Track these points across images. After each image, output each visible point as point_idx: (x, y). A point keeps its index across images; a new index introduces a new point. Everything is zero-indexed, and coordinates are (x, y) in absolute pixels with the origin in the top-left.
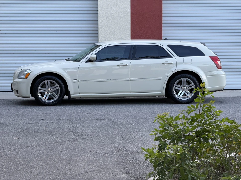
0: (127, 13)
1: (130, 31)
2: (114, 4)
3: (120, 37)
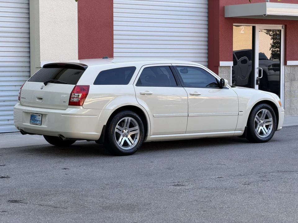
0: (74, 18)
1: (77, 44)
2: (59, 5)
3: (66, 52)
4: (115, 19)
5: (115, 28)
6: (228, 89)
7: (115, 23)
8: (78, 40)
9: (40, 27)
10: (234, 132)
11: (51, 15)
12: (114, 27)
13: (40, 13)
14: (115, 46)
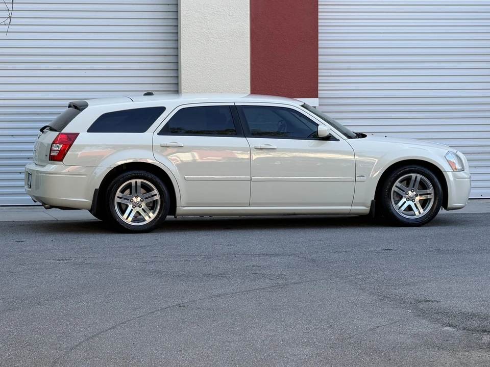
0: (243, 32)
1: (249, 71)
2: (215, 12)
3: (228, 84)
4: (320, 29)
5: (320, 44)
6: (339, 140)
7: (320, 36)
8: (251, 65)
9: (182, 47)
10: (350, 208)
11: (202, 29)
12: (319, 42)
13: (182, 25)
14: (320, 73)
